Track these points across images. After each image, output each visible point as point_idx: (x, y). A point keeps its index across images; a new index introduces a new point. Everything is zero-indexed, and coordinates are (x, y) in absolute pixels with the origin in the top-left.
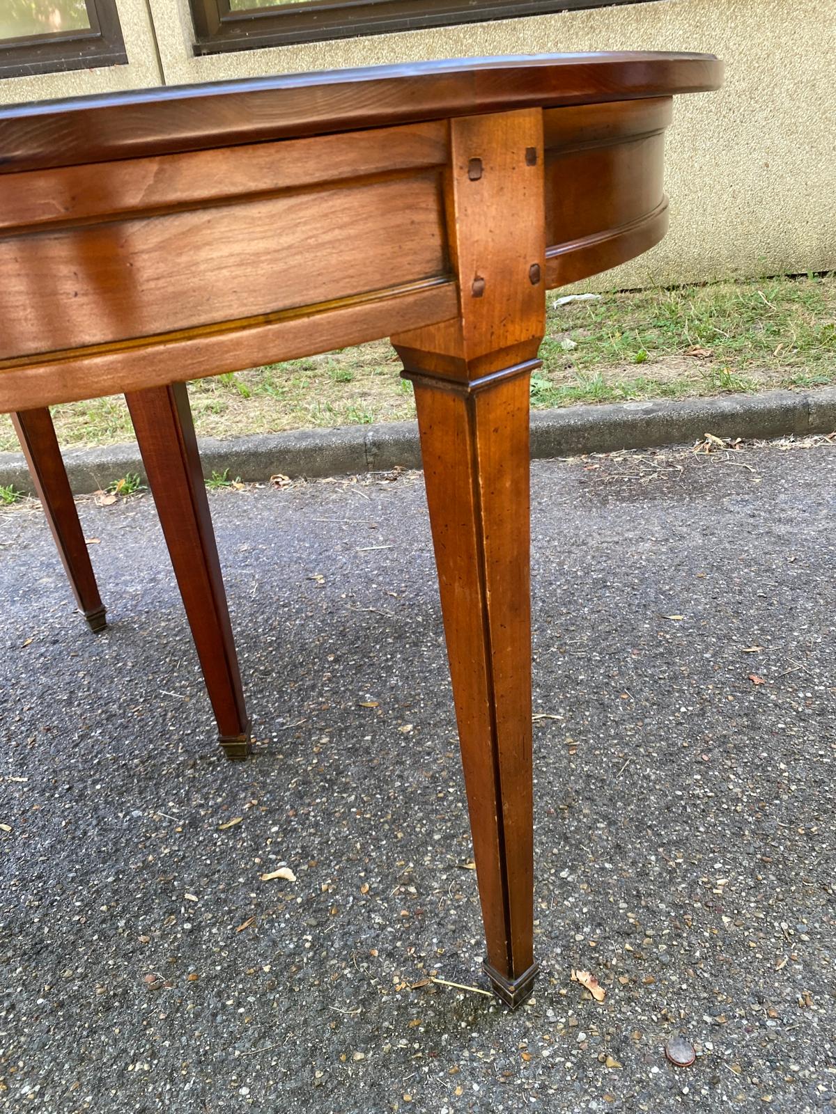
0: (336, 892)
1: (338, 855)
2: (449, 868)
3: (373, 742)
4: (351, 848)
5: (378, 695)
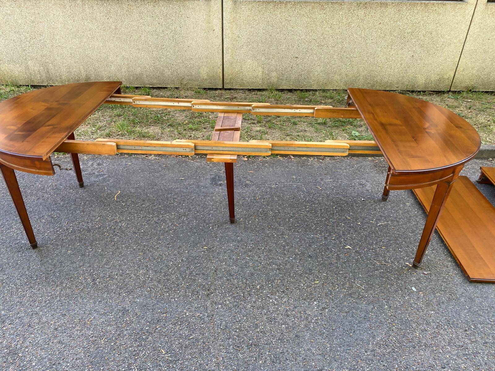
0: (360, 251)
1: (357, 245)
2: (379, 248)
3: (353, 225)
4: (359, 244)
5: (349, 216)
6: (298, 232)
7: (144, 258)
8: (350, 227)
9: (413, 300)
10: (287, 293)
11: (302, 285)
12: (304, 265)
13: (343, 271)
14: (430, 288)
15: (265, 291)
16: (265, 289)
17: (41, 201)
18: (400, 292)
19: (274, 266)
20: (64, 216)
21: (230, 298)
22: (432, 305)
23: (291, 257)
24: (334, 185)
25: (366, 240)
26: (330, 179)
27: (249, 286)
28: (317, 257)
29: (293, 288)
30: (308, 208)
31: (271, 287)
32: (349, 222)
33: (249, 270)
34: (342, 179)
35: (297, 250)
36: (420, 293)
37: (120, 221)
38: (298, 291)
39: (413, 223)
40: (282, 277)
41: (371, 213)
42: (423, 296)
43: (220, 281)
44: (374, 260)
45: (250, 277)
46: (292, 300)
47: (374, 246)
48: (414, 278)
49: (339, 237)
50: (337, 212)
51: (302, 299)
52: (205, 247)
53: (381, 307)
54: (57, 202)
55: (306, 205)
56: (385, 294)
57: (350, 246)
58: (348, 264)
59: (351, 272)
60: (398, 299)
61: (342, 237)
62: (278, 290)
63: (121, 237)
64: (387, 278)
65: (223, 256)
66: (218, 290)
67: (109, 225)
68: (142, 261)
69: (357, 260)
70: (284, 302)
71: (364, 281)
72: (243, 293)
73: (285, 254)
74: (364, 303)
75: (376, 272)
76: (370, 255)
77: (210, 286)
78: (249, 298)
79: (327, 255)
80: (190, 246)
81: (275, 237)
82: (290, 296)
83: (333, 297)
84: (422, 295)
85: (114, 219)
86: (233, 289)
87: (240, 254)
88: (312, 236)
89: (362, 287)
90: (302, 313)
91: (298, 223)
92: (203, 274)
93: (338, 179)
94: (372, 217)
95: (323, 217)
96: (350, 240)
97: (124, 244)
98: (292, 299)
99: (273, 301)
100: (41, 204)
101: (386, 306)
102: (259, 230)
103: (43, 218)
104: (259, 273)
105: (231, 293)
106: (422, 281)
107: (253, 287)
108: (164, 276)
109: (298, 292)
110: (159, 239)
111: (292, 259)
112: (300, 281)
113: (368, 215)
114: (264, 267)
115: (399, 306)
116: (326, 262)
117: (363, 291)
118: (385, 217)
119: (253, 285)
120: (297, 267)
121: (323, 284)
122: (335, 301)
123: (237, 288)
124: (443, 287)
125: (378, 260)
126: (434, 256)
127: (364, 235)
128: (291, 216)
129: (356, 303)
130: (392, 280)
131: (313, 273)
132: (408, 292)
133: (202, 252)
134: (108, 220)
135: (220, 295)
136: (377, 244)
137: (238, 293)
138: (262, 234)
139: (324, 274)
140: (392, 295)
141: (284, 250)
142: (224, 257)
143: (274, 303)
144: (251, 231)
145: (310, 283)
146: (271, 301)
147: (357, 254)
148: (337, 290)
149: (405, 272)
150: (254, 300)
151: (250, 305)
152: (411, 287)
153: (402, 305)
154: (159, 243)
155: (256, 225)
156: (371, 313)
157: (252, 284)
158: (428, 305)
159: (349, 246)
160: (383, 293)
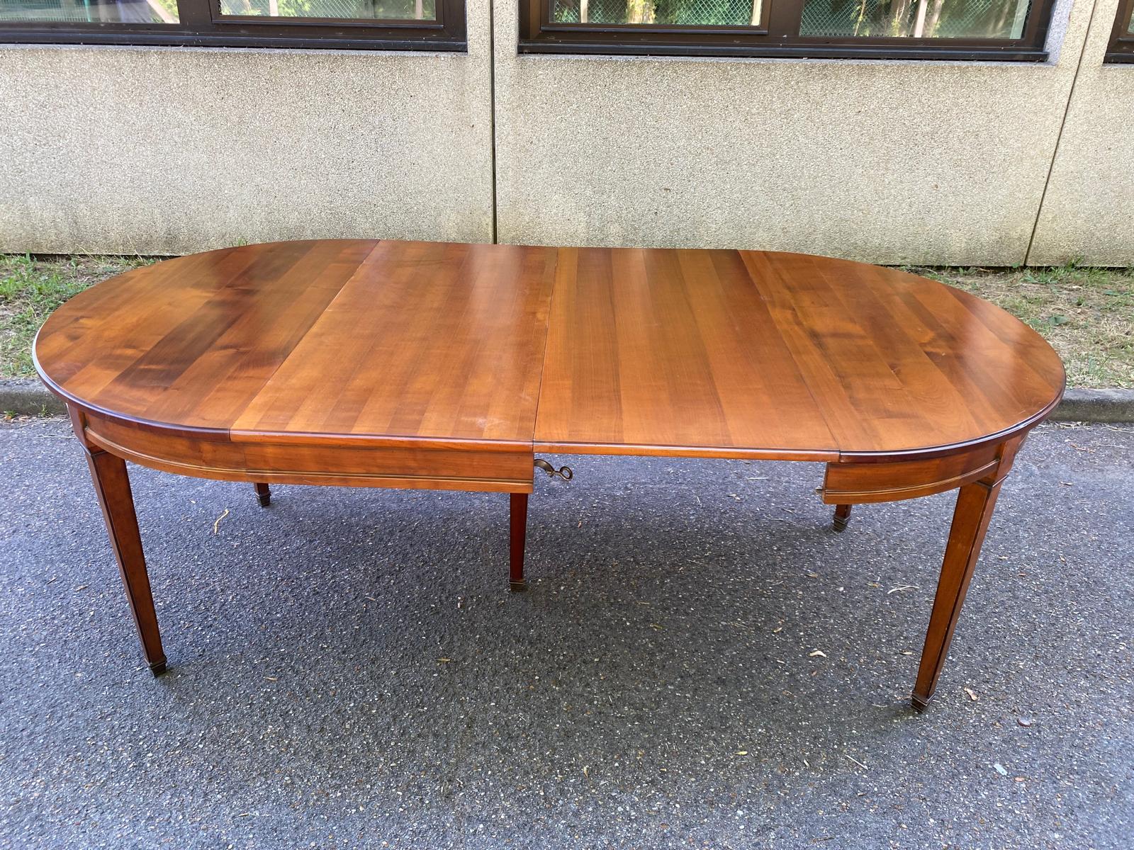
0: (848, 662)
1: (841, 647)
3: (826, 594)
4: (845, 643)
5: (815, 571)
6: (687, 614)
7: (278, 691)
8: (818, 599)
9: (1002, 802)
10: (664, 787)
11: (703, 762)
12: (705, 706)
13: (808, 720)
14: (1041, 765)
15: (602, 782)
16: (604, 777)
17: (21, 537)
18: (965, 777)
19: (626, 708)
20: (75, 578)
21: (508, 804)
22: (1052, 814)
23: (672, 684)
24: (771, 489)
25: (861, 632)
26: (760, 475)
27: (561, 770)
28: (739, 681)
29: (680, 772)
30: (709, 549)
31: (621, 768)
32: (815, 586)
33: (559, 723)
34: (788, 475)
35: (687, 664)
36: (1017, 779)
37: (222, 590)
38: (693, 779)
39: (978, 587)
40: (650, 740)
41: (869, 563)
42: (1027, 788)
43: (482, 755)
44: (888, 687)
45: (562, 743)
46: (678, 806)
47: (884, 650)
48: (996, 738)
49: (793, 625)
50: (783, 560)
51: (705, 802)
52: (443, 660)
53: (918, 822)
54: (62, 541)
55: (705, 542)
56: (925, 785)
57: (822, 651)
58: (820, 699)
59: (830, 722)
60: (962, 799)
61: (800, 626)
62: (637, 778)
63: (222, 632)
64: (927, 738)
65: (492, 683)
66: (475, 779)
67: (194, 600)
68: (274, 698)
69: (844, 689)
70: (655, 811)
71: (866, 748)
72: (546, 788)
73: (655, 676)
74: (871, 810)
75: (896, 721)
76: (875, 673)
77: (456, 770)
78: (560, 802)
79: (766, 677)
80: (402, 657)
81: (629, 627)
82: (670, 795)
83: (786, 794)
84: (1024, 785)
85: (208, 585)
86: (517, 778)
87: (537, 678)
88: (724, 623)
89: (862, 764)
90: (706, 843)
91: (687, 590)
92: (436, 735)
93: (779, 475)
94: (872, 572)
95: (749, 574)
96: (821, 632)
97: (228, 652)
98: (677, 802)
99: (625, 809)
100: (19, 546)
101: (932, 820)
102: (585, 611)
103: (19, 582)
104: (588, 729)
105: (512, 790)
106: (1019, 747)
107: (572, 771)
108: (331, 742)
109: (693, 782)
110: (321, 637)
111: (672, 688)
112: (696, 751)
113: (861, 566)
114: (600, 713)
115: (965, 818)
116: (764, 696)
117: (865, 776)
118: (905, 572)
119: (571, 764)
120: (688, 709)
121: (758, 758)
122: (793, 806)
123: (527, 773)
124: (1075, 763)
125: (898, 688)
126: (1042, 674)
127: (856, 619)
128: (668, 572)
129: (850, 810)
130: (940, 742)
131: (729, 727)
132: (984, 777)
133: (434, 672)
134: (191, 586)
135: (483, 794)
136: (892, 645)
137: (530, 788)
138: (594, 621)
139: (760, 730)
140: (944, 787)
141: (652, 665)
142: (494, 685)
143: (629, 816)
144: (565, 612)
145: (723, 754)
146: (620, 809)
147: (842, 672)
148: (797, 774)
149: (971, 721)
150: (573, 806)
151: (563, 822)
152: (993, 762)
153: (974, 814)
154: (322, 648)
155: (576, 597)
156: (891, 842)
157: (568, 760)
158: (1042, 814)
159: (819, 649)
160: (921, 780)
